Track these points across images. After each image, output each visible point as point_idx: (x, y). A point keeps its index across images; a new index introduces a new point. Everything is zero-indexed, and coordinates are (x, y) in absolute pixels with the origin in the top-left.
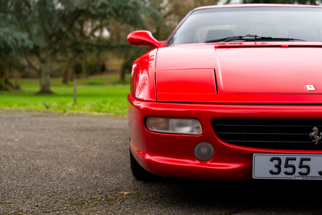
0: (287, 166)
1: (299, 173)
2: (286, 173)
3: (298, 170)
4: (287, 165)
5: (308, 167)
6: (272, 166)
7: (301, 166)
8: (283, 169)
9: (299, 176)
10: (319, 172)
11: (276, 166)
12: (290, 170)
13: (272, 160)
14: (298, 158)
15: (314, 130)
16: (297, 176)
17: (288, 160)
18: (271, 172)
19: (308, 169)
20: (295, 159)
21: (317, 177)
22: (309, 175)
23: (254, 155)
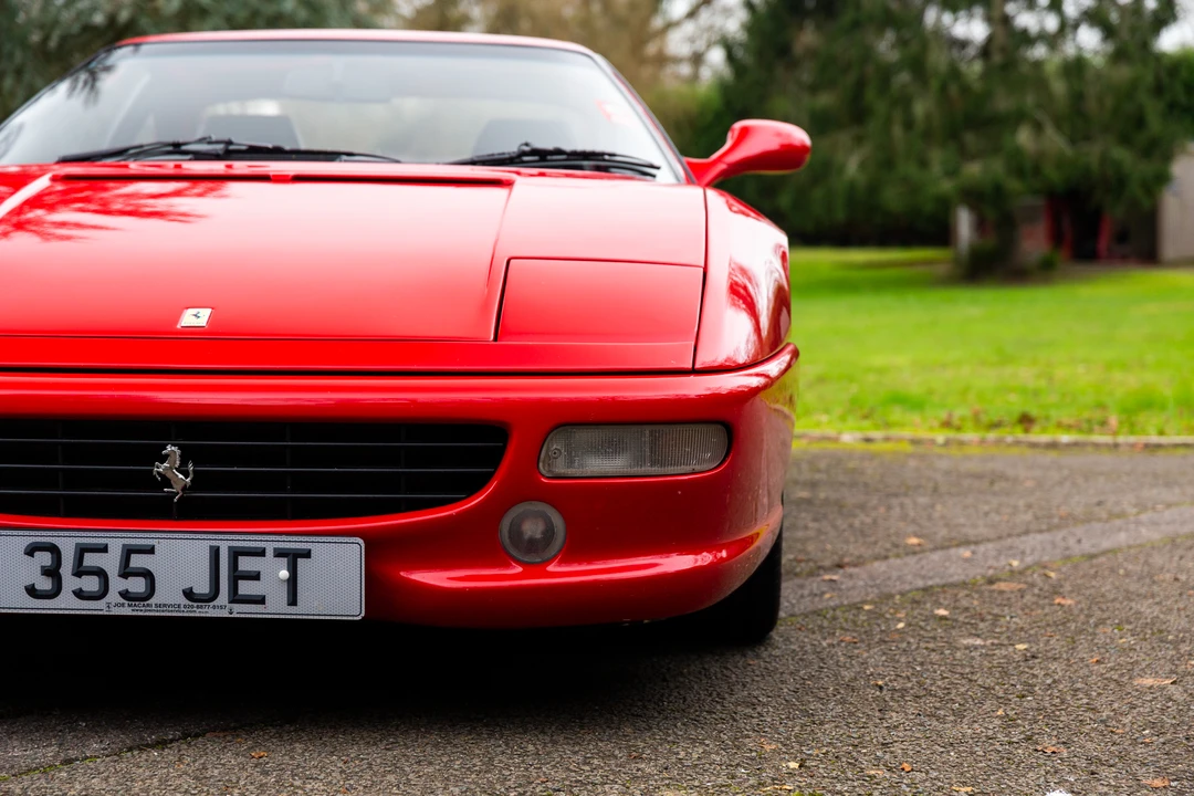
0: (79, 571)
1: (121, 595)
2: (79, 594)
3: (117, 584)
4: (81, 569)
5: (148, 575)
6: (31, 571)
7: (126, 573)
8: (70, 582)
9: (123, 605)
10: (184, 591)
11: (46, 572)
12: (91, 584)
13: (31, 551)
14: (116, 543)
15: (167, 456)
16: (116, 605)
17: (82, 551)
18: (32, 591)
19: (149, 580)
20: (104, 549)
21: (179, 606)
22: (153, 601)
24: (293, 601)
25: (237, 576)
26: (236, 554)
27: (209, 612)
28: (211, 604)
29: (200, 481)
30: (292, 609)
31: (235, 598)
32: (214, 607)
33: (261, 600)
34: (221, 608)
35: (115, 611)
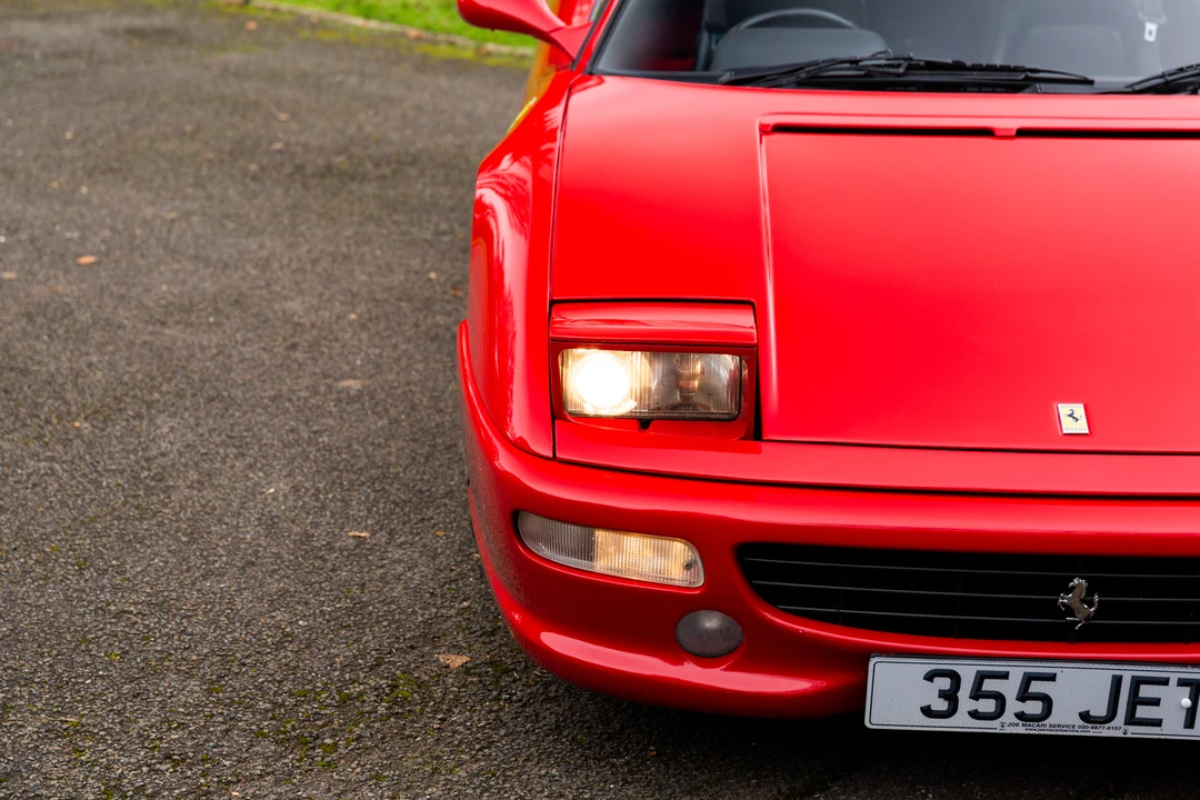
0: (977, 694)
1: (1016, 715)
2: (975, 715)
3: (1013, 706)
4: (979, 693)
5: (1047, 701)
6: (931, 695)
7: (1024, 695)
8: (966, 703)
9: (1017, 725)
10: (1080, 714)
11: (943, 695)
12: (988, 706)
13: (930, 677)
14: (1017, 672)
15: (1073, 588)
16: (1010, 724)
17: (981, 677)
18: (927, 711)
19: (1046, 705)
20: (1005, 676)
21: (1073, 726)
22: (1047, 722)
23: (873, 661)
24: (1190, 723)
25: (1135, 701)
26: (1137, 683)
27: (1104, 732)
28: (1107, 726)
29: (1103, 610)
30: (1189, 732)
31: (1131, 720)
32: (1109, 728)
33: (1158, 723)
34: (1117, 729)
35: (1009, 730)
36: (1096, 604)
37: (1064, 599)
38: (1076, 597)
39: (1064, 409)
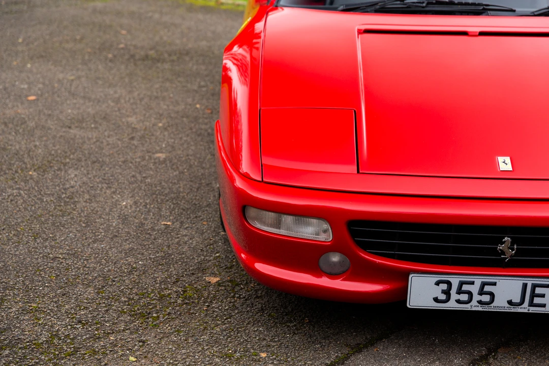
0: (459, 292)
1: (478, 302)
2: (458, 301)
3: (476, 297)
5: (492, 295)
6: (438, 292)
7: (481, 293)
8: (454, 296)
9: (478, 306)
10: (508, 301)
11: (443, 292)
12: (464, 297)
13: (438, 283)
14: (478, 281)
15: (505, 242)
16: (475, 306)
17: (461, 284)
18: (436, 300)
19: (492, 297)
20: (473, 283)
21: (504, 307)
22: (492, 305)
23: (411, 276)
25: (533, 295)
26: (534, 286)
27: (519, 310)
28: (520, 307)
29: (519, 253)
31: (531, 304)
32: (521, 308)
33: (544, 306)
34: (525, 308)
35: (474, 309)
36: (515, 250)
37: (500, 247)
38: (506, 246)
39: (501, 159)
